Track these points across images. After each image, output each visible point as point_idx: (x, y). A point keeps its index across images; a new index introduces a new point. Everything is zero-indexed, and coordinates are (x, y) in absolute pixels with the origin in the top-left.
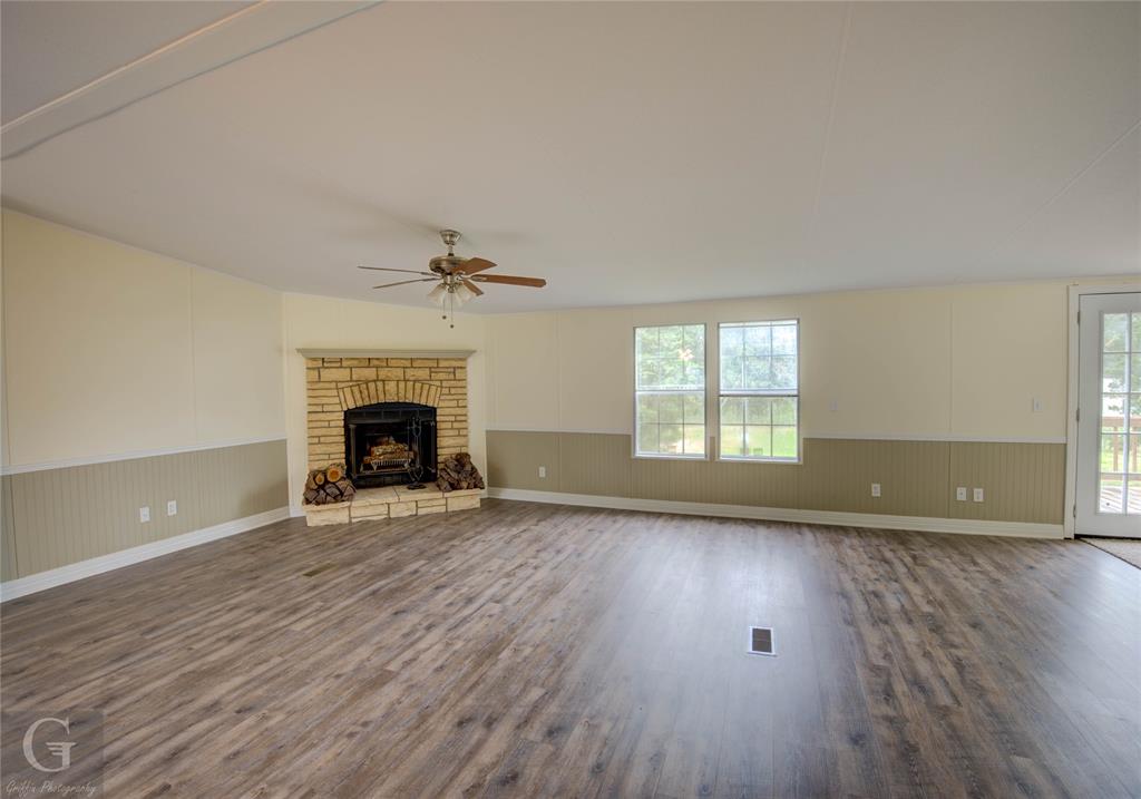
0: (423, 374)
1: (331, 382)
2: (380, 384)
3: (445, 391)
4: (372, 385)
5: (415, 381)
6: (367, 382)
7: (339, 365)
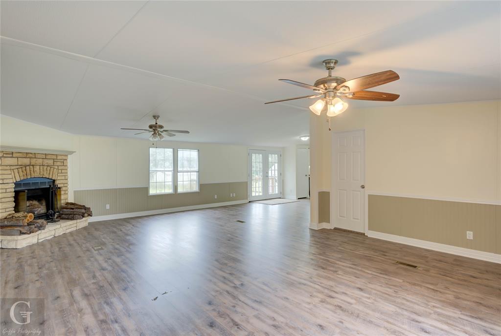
0: (51, 162)
1: (7, 166)
2: (32, 167)
3: (60, 171)
4: (28, 168)
5: (48, 166)
6: (26, 166)
7: (11, 156)
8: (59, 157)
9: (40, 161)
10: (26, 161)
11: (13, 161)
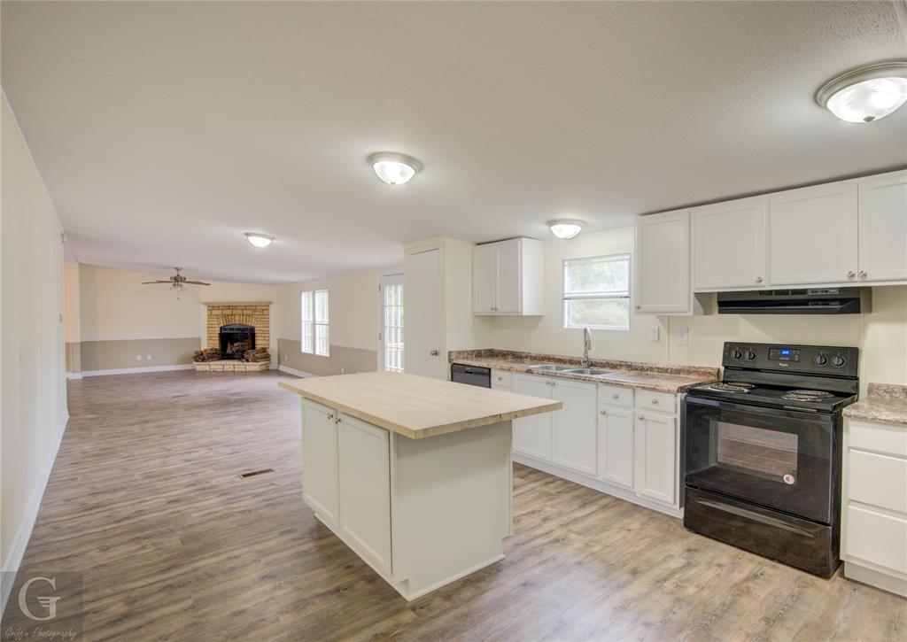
0: (250, 312)
1: (215, 316)
2: (233, 316)
3: (259, 320)
5: (246, 315)
6: (228, 316)
7: (218, 308)
8: (258, 308)
9: (240, 312)
10: (229, 312)
11: (219, 312)
